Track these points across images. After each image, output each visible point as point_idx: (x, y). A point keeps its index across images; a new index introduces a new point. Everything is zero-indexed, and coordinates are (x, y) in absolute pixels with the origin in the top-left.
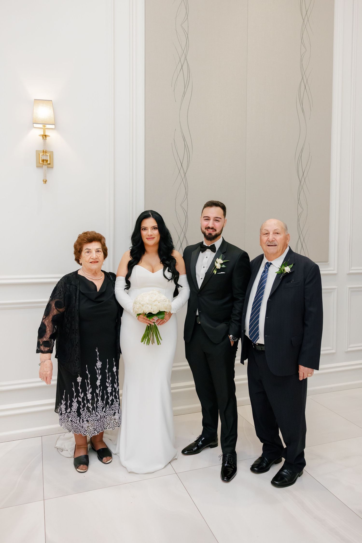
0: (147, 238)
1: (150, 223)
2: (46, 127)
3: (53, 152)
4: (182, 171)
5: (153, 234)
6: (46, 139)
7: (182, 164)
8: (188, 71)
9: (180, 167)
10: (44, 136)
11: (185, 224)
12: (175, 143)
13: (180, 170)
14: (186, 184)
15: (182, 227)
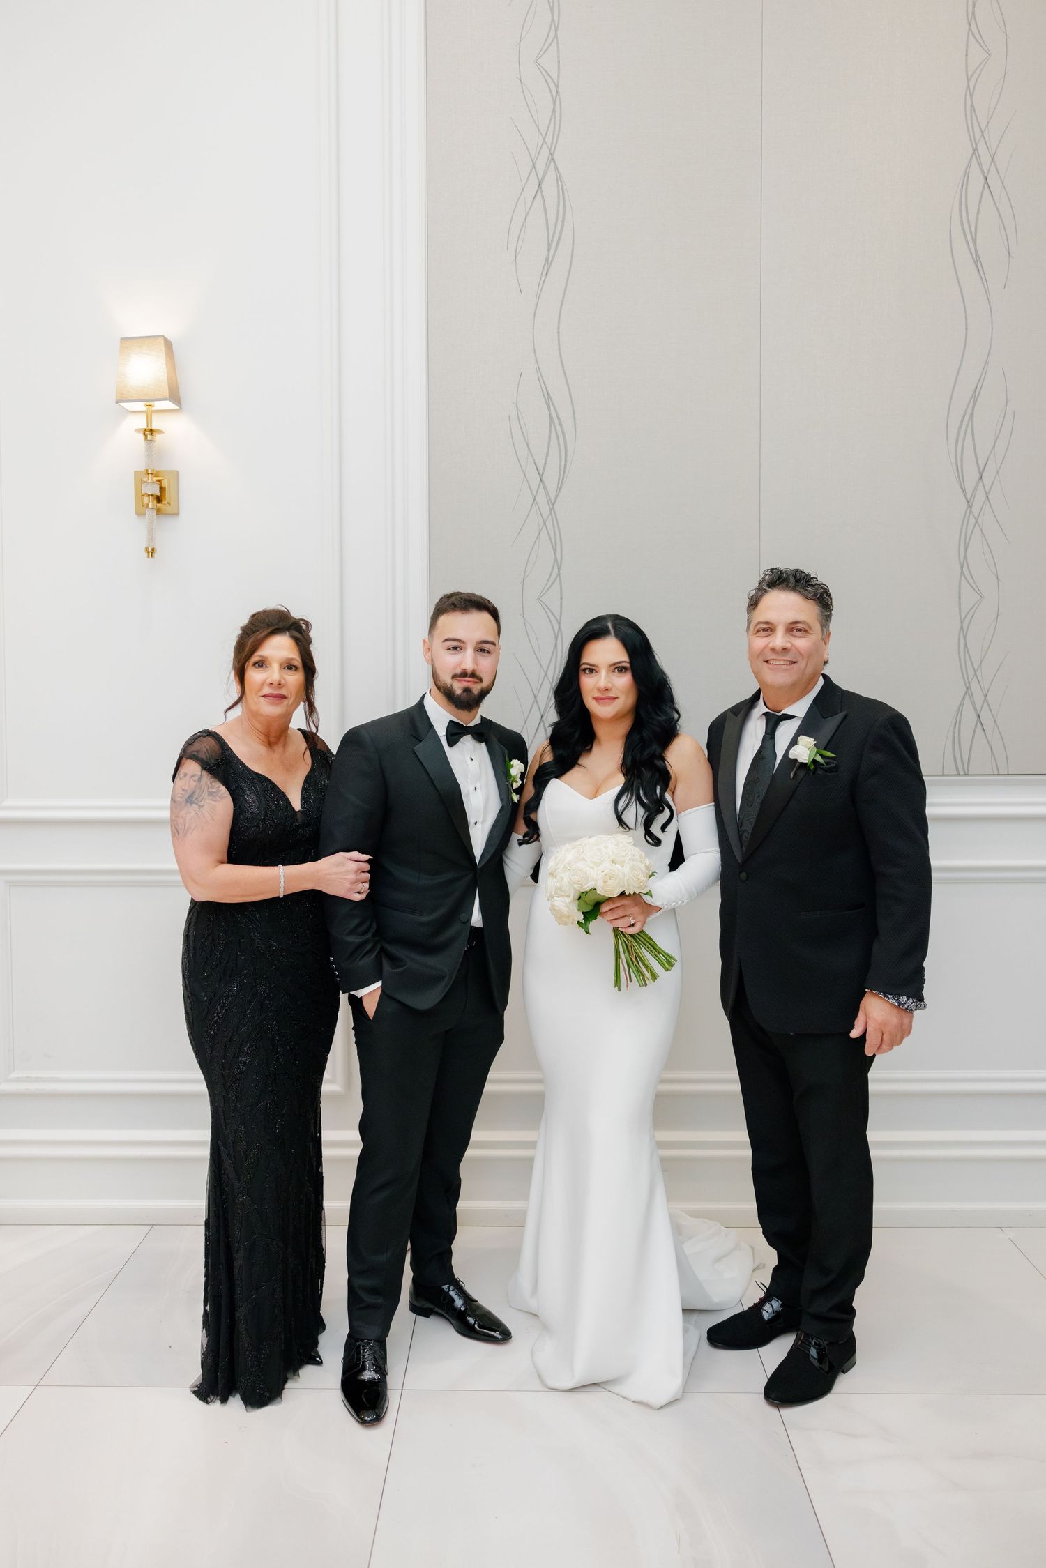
0: (596, 699)
1: (607, 651)
2: (153, 409)
3: (177, 472)
4: (541, 498)
5: (613, 685)
6: (152, 440)
7: (542, 475)
8: (561, 193)
9: (535, 486)
10: (148, 433)
11: (555, 654)
12: (519, 414)
13: (535, 494)
14: (555, 534)
15: (545, 666)
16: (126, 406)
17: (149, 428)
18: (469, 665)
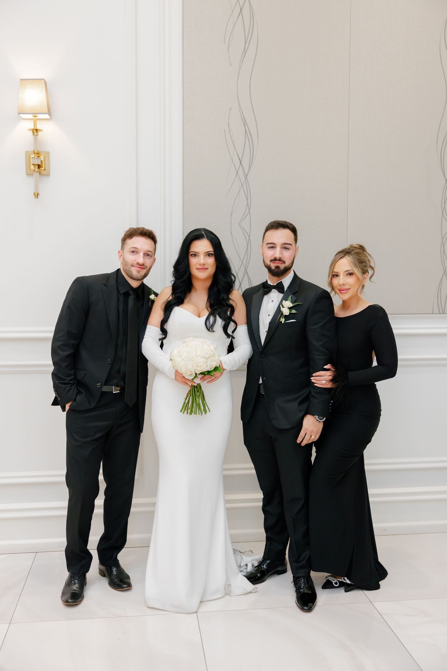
0: (198, 269)
2: (37, 118)
3: (49, 152)
4: (241, 172)
6: (37, 135)
7: (241, 161)
8: (252, 15)
9: (237, 166)
10: (35, 131)
11: (247, 253)
12: (230, 129)
13: (237, 170)
14: (247, 191)
15: (242, 258)
16: (22, 116)
17: (35, 128)
18: (278, 255)
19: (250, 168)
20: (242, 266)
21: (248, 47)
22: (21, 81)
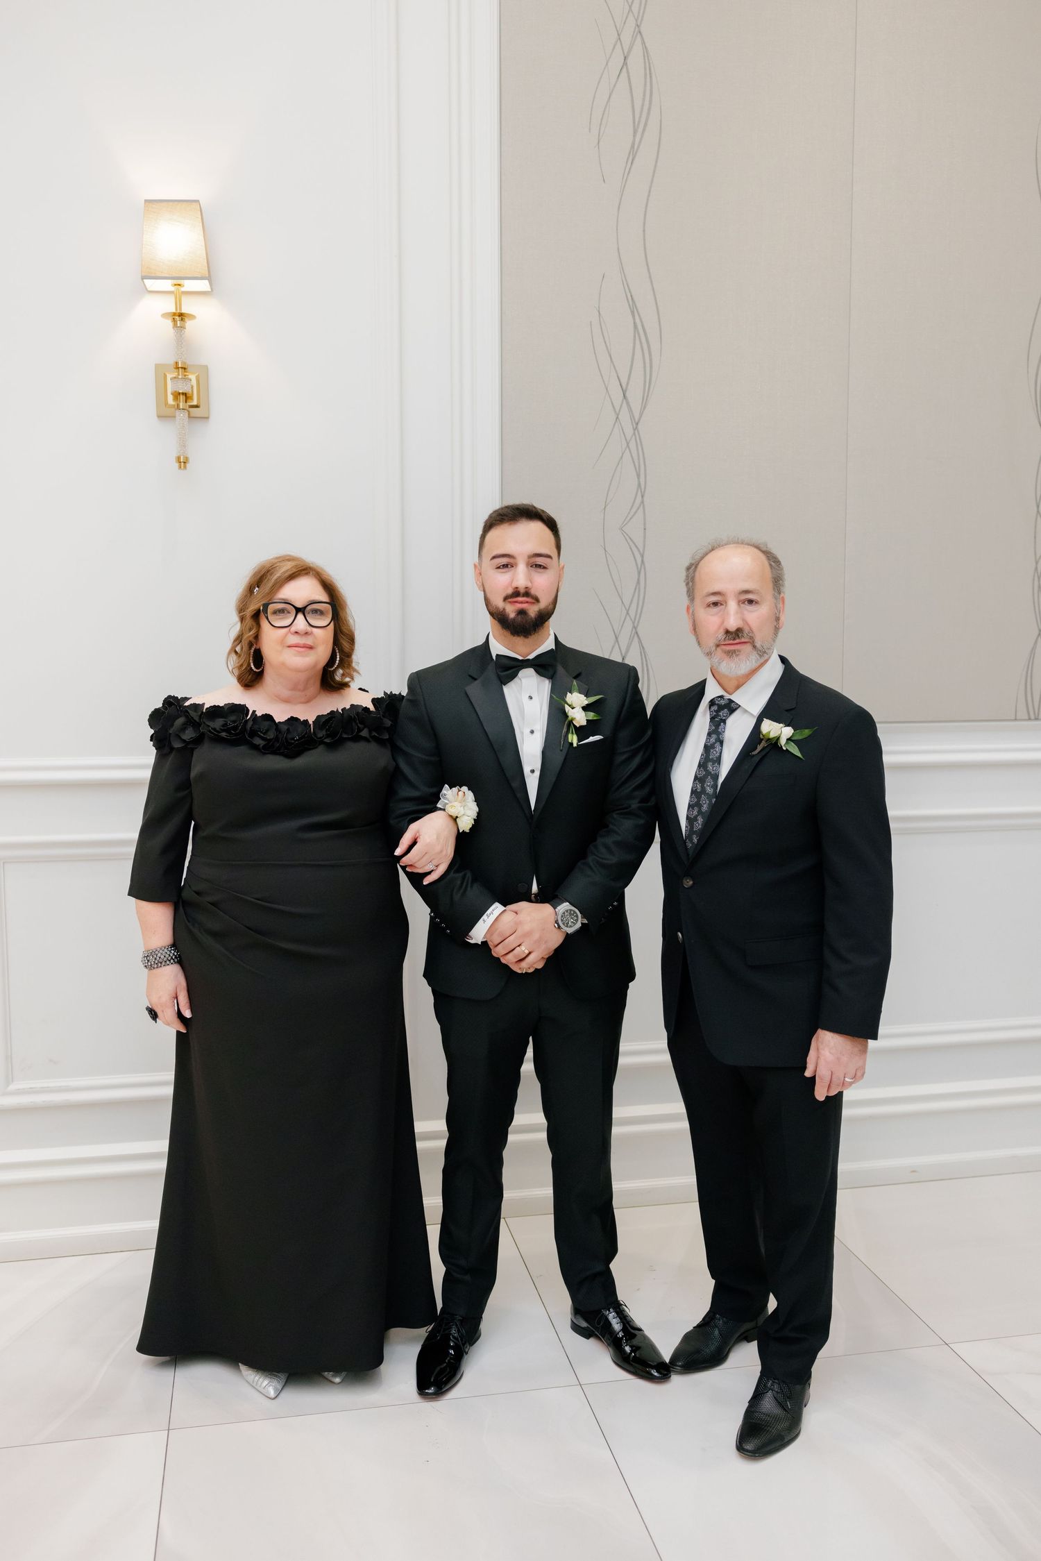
2: (183, 289)
3: (207, 366)
6: (183, 327)
7: (626, 391)
8: (648, 74)
9: (618, 402)
10: (177, 318)
11: (637, 591)
12: (601, 319)
13: (617, 412)
14: (639, 459)
15: (627, 603)
16: (148, 282)
17: (178, 311)
18: (521, 583)
19: (644, 407)
20: (628, 618)
21: (640, 142)
22: (147, 204)
